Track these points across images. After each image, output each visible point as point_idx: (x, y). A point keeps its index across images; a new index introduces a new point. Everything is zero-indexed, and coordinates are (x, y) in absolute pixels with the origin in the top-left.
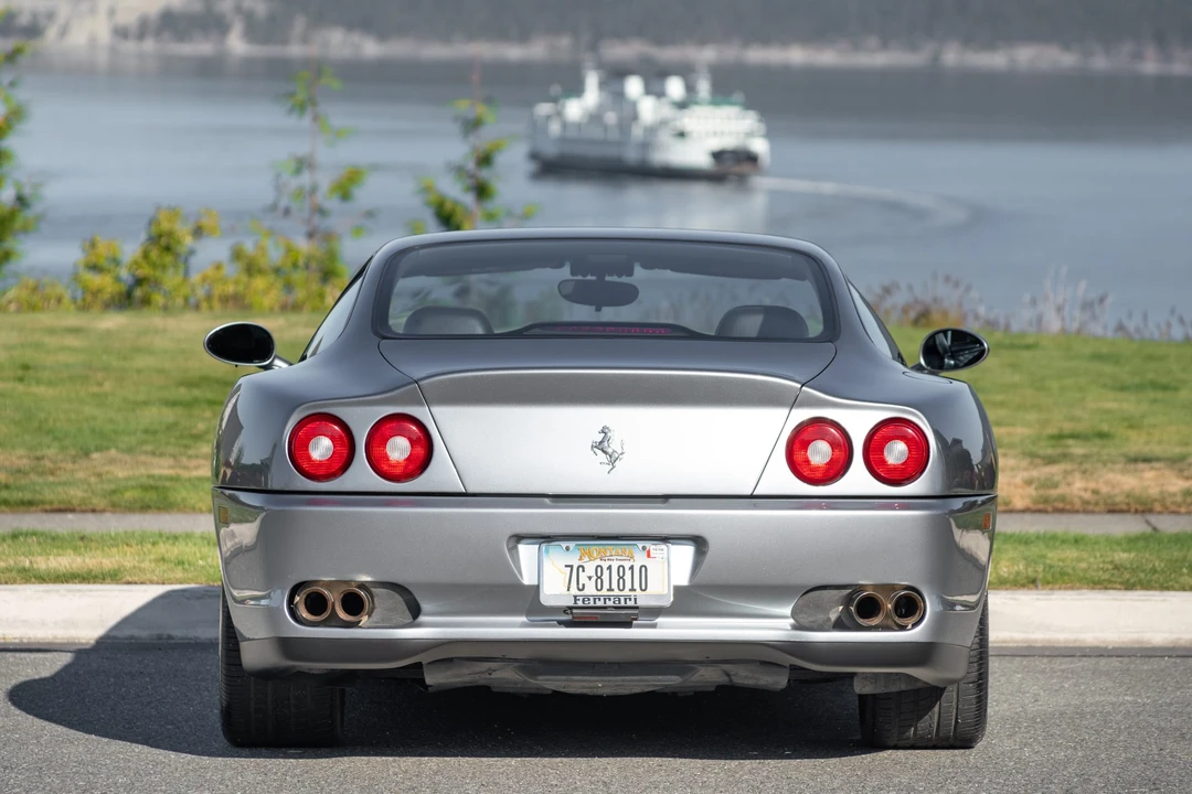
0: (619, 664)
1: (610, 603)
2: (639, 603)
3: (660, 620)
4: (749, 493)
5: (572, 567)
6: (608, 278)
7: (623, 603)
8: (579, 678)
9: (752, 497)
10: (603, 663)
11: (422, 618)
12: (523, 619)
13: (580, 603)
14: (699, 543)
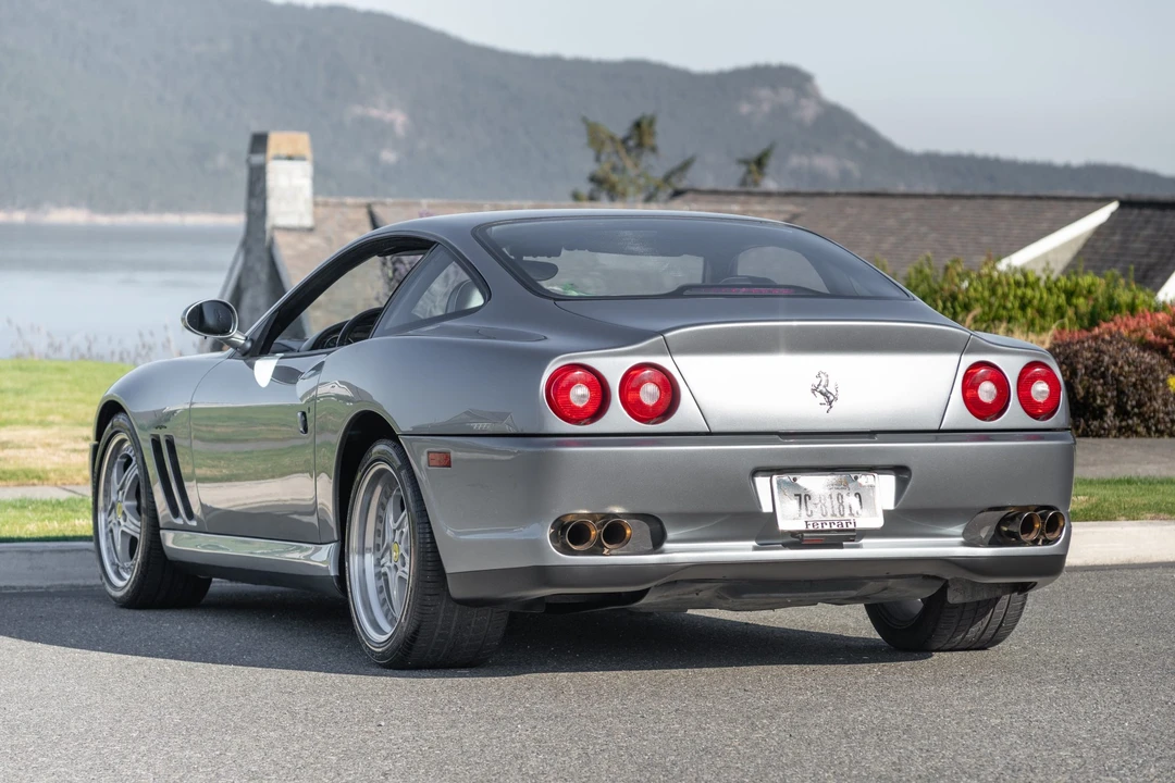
0: (811, 581)
1: (834, 527)
2: (858, 526)
3: (863, 541)
4: (937, 428)
5: (800, 495)
6: (525, 258)
7: (845, 527)
8: (777, 595)
9: (939, 431)
10: (799, 581)
11: (666, 546)
12: (754, 543)
13: (811, 528)
14: (900, 471)
